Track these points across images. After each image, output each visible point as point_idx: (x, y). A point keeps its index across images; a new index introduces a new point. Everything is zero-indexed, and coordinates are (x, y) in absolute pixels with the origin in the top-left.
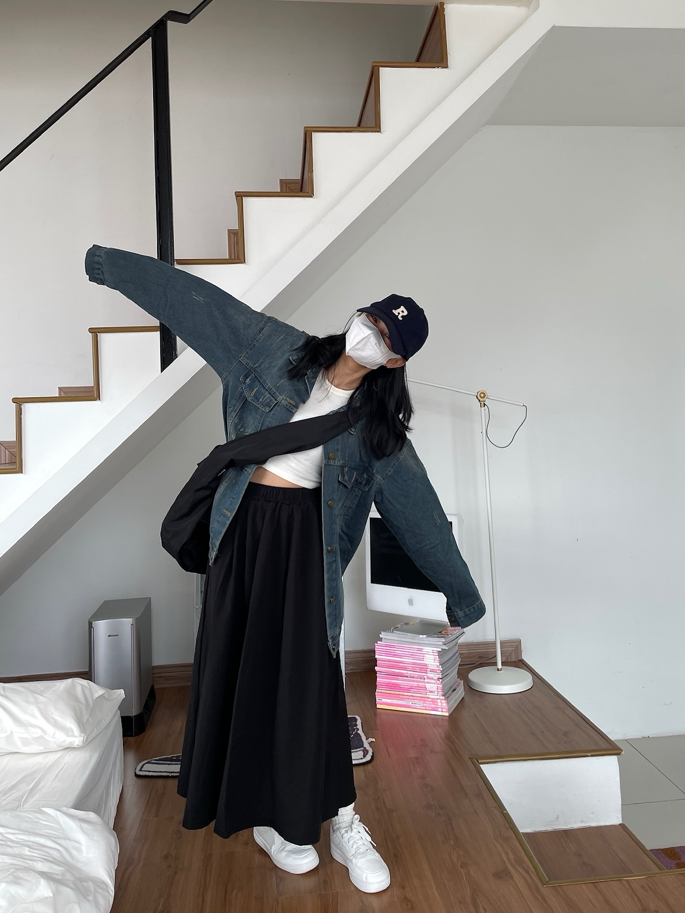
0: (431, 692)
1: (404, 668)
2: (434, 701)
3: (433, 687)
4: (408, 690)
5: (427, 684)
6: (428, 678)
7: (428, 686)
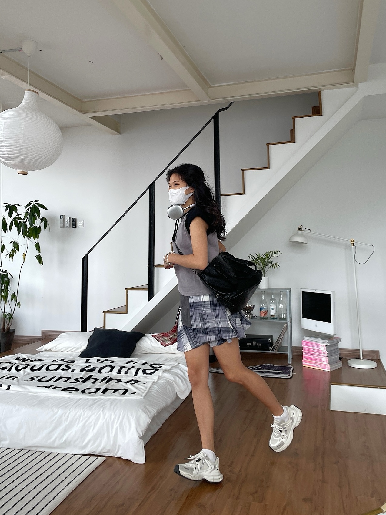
0: (324, 362)
1: (313, 352)
2: (325, 365)
3: (325, 360)
4: (315, 360)
5: (322, 358)
6: (323, 356)
7: (323, 359)
